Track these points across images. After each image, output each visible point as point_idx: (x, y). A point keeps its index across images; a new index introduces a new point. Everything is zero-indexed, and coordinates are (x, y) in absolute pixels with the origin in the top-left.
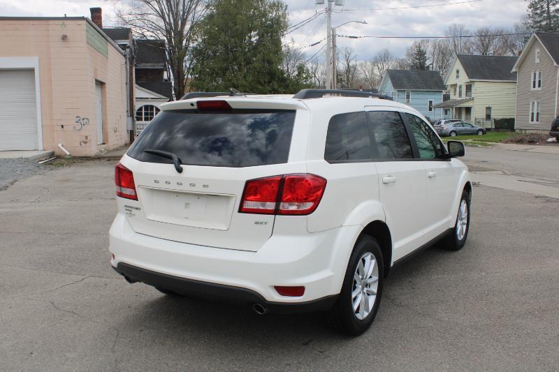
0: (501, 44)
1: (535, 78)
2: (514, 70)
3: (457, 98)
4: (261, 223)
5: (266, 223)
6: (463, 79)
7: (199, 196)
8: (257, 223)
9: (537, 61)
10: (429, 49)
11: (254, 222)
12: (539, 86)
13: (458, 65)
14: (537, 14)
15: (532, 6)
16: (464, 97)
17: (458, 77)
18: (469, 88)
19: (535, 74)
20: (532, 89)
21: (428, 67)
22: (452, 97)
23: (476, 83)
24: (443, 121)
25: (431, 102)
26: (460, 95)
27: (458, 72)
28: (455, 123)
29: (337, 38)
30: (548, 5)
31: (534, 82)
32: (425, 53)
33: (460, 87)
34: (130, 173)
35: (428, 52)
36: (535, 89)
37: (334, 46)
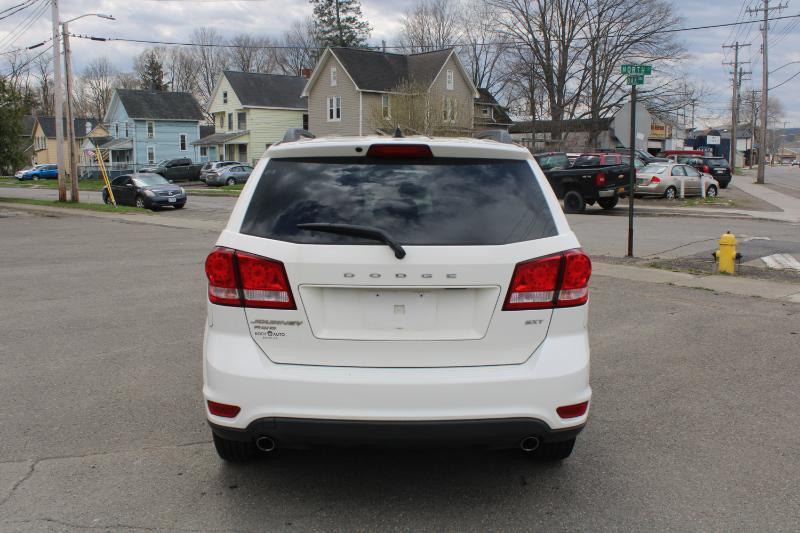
0: (267, 57)
1: (331, 106)
2: (304, 94)
3: (226, 130)
4: (535, 322)
5: (540, 322)
6: (234, 105)
7: (421, 292)
8: (528, 323)
9: (334, 83)
10: (166, 61)
11: (524, 323)
12: (338, 116)
13: (225, 85)
14: (324, 21)
15: (320, 11)
16: (235, 129)
17: (225, 101)
18: (242, 117)
19: (331, 101)
20: (329, 120)
21: (166, 86)
22: (218, 130)
23: (252, 111)
24: (214, 165)
25: (183, 137)
26: (230, 127)
27: (225, 95)
28: (231, 166)
29: (71, 39)
30: (338, 11)
31: (331, 111)
32: (160, 67)
33: (230, 115)
34: (279, 266)
35: (164, 64)
36: (332, 120)
37: (67, 51)
